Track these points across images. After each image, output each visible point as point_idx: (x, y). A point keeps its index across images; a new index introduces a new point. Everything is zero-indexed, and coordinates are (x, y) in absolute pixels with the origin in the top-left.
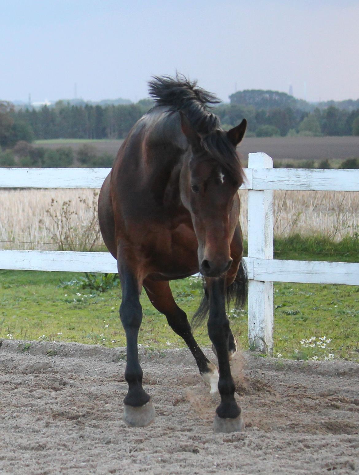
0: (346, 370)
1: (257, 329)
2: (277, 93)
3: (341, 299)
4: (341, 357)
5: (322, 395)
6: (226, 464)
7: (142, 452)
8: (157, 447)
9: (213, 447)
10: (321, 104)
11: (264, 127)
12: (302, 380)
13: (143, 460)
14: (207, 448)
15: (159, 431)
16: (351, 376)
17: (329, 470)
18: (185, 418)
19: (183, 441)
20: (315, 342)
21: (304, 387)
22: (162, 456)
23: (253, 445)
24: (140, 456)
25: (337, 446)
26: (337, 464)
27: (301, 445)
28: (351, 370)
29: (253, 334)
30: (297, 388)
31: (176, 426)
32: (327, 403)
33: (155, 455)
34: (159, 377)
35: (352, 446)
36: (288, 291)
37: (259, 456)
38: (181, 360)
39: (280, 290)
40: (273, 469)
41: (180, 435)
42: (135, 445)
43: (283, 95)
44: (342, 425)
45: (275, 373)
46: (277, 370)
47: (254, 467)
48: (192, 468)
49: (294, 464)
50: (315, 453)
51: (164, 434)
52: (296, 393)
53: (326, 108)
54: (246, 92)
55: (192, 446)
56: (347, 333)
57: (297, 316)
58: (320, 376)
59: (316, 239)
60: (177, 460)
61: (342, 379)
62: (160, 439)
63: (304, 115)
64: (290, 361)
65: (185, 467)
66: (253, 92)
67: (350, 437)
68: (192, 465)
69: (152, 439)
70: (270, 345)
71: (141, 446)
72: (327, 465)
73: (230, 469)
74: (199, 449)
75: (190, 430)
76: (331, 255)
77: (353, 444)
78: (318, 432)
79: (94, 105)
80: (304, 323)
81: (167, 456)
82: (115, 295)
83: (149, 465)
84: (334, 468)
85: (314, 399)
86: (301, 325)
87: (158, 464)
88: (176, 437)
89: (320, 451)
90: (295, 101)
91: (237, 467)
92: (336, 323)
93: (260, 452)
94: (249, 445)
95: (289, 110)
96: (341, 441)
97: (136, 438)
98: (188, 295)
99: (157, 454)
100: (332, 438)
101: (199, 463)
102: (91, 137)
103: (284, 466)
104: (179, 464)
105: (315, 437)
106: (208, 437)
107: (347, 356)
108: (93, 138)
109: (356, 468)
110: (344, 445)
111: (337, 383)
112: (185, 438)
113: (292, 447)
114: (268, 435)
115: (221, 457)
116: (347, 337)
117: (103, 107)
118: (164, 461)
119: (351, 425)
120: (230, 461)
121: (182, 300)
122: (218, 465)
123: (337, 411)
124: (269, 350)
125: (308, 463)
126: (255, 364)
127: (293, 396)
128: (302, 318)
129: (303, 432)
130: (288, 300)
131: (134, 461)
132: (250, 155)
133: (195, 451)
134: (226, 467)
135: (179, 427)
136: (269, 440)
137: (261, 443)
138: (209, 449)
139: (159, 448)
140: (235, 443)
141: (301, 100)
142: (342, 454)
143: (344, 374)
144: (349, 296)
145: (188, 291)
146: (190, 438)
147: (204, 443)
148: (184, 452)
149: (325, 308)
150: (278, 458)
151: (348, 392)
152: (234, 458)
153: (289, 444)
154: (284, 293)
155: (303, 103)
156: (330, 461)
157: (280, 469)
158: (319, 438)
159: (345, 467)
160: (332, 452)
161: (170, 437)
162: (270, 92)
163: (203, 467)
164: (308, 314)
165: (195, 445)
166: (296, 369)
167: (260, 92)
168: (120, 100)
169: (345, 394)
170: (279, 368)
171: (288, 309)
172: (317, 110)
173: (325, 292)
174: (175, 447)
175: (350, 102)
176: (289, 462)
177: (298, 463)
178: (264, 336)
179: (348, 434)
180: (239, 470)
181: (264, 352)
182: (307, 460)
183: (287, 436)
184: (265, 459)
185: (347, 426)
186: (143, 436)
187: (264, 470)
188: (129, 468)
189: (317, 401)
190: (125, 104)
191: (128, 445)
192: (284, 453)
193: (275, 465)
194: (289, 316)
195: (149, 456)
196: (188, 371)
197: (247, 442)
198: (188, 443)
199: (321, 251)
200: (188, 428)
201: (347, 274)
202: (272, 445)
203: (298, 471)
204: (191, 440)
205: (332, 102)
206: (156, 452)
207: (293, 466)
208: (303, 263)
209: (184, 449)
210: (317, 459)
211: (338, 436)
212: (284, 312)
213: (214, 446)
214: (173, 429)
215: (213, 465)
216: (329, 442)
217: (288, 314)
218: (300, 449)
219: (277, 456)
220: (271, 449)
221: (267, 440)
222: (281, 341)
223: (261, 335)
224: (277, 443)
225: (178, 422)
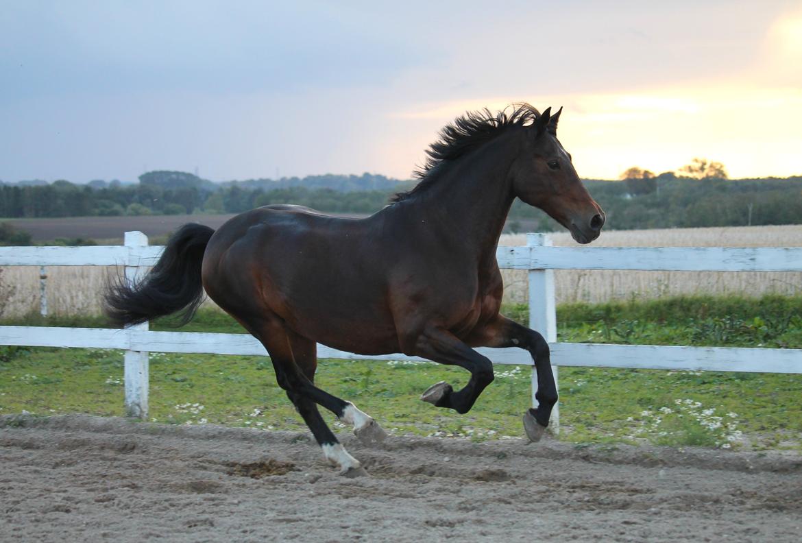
0: (216, 433)
1: (134, 396)
2: (183, 174)
3: (227, 366)
4: (219, 421)
5: (193, 457)
6: (94, 523)
7: (18, 512)
8: (33, 507)
9: (84, 507)
10: (224, 184)
11: (171, 206)
12: (175, 443)
13: (18, 520)
14: (78, 508)
15: (36, 492)
16: (220, 439)
17: (190, 527)
18: (61, 480)
19: (57, 502)
20: (188, 408)
21: (176, 450)
22: (35, 516)
23: (122, 505)
24: (15, 516)
25: (200, 504)
26: (198, 521)
27: (166, 504)
28: (220, 433)
29: (129, 401)
30: (169, 451)
31: (52, 487)
32: (195, 464)
33: (29, 515)
34: (42, 442)
35: (214, 505)
36: (179, 359)
37: (126, 515)
38: (64, 425)
39: (171, 359)
40: (137, 527)
41: (54, 496)
42: (11, 506)
43: (189, 175)
44: (207, 485)
45: (150, 437)
46: (152, 434)
47: (120, 526)
48: (62, 527)
49: (157, 522)
50: (179, 512)
51: (41, 495)
52: (168, 456)
53: (229, 187)
54: (155, 173)
55: (64, 506)
56: (228, 398)
57: (185, 383)
58: (191, 439)
59: (208, 310)
60: (49, 520)
61: (211, 442)
62: (36, 500)
63: (209, 194)
64: (163, 426)
65: (56, 526)
66: (161, 172)
67: (213, 496)
68: (63, 524)
69: (28, 500)
70: (146, 410)
71: (18, 506)
72: (188, 522)
73: (98, 527)
74: (71, 509)
75: (65, 491)
76: (222, 326)
77: (216, 502)
78: (183, 491)
79: (12, 186)
80: (191, 389)
81: (40, 516)
82: (18, 365)
83: (22, 524)
84: (195, 525)
85: (185, 461)
86: (187, 391)
87: (31, 524)
88: (51, 497)
89: (184, 509)
90: (200, 181)
91: (105, 525)
92: (220, 388)
93: (128, 511)
94: (118, 505)
95: (195, 189)
96: (205, 500)
97: (13, 499)
98: (85, 364)
99: (32, 514)
100: (196, 497)
101: (70, 522)
102: (9, 216)
103: (148, 524)
104: (51, 523)
105: (180, 496)
106: (80, 498)
107: (224, 420)
108: (11, 217)
109: (216, 524)
110: (206, 504)
111: (207, 445)
112: (60, 499)
113: (157, 506)
114: (137, 495)
115: (91, 516)
116: (228, 402)
117: (21, 186)
118: (37, 521)
119: (215, 485)
120: (98, 520)
121: (79, 369)
122: (87, 524)
123: (204, 472)
124: (145, 415)
125: (171, 520)
126: (131, 429)
127: (166, 458)
128: (189, 385)
129: (171, 492)
130: (179, 368)
131: (10, 521)
132: (126, 233)
133: (68, 511)
134: (95, 525)
135: (56, 489)
136: (137, 500)
137: (129, 502)
138: (80, 510)
139: (33, 509)
140: (106, 503)
141: (206, 181)
142: (204, 512)
143: (214, 437)
144: (235, 363)
145: (86, 360)
146: (64, 499)
147: (77, 503)
148: (57, 512)
149: (211, 375)
150: (144, 516)
151: (217, 454)
152: (103, 516)
153: (156, 503)
154: (174, 362)
155: (208, 182)
156: (192, 519)
157: (144, 527)
158: (184, 497)
159: (205, 524)
160: (196, 510)
161: (45, 498)
162: (177, 173)
163: (73, 525)
164: (196, 381)
165: (68, 505)
166: (169, 433)
167: (168, 173)
168: (37, 181)
169: (214, 456)
170: (153, 432)
171: (177, 377)
172: (221, 190)
173: (213, 360)
174: (48, 507)
175: (252, 182)
176: (154, 519)
177: (162, 521)
178: (140, 403)
179: (213, 493)
180: (106, 528)
181: (140, 417)
182: (171, 518)
183: (154, 496)
184: (131, 518)
185: (212, 486)
186: (19, 497)
187: (129, 528)
188: (3, 528)
189: (187, 463)
190: (40, 184)
191: (6, 505)
192: (150, 511)
193: (140, 523)
194: (178, 383)
195: (24, 516)
196: (69, 436)
197: (116, 501)
198: (61, 504)
199: (212, 322)
200: (63, 489)
201: (217, 344)
202: (140, 504)
203: (160, 528)
204: (65, 501)
205: (234, 182)
206: (31, 512)
207: (157, 524)
208: (175, 334)
209: (57, 509)
210: (180, 517)
211: (201, 495)
212: (173, 379)
213: (86, 506)
214: (49, 491)
215: (83, 524)
216: (193, 500)
217: (177, 381)
218: (165, 507)
219: (143, 514)
220: (138, 508)
221: (135, 500)
222: (165, 406)
223: (137, 402)
224: (144, 502)
225: (55, 483)
